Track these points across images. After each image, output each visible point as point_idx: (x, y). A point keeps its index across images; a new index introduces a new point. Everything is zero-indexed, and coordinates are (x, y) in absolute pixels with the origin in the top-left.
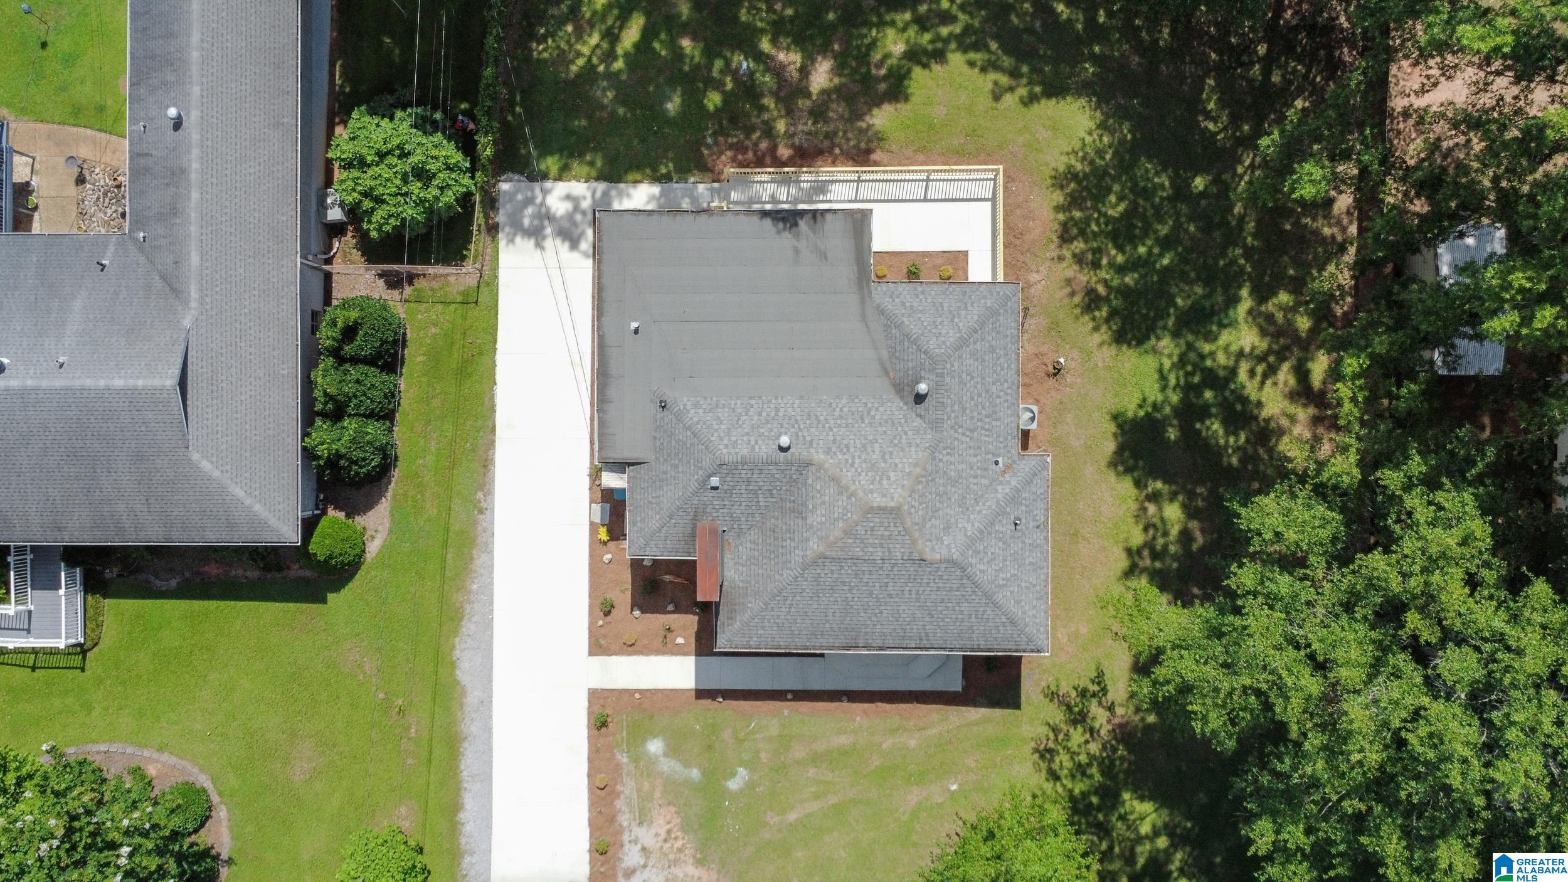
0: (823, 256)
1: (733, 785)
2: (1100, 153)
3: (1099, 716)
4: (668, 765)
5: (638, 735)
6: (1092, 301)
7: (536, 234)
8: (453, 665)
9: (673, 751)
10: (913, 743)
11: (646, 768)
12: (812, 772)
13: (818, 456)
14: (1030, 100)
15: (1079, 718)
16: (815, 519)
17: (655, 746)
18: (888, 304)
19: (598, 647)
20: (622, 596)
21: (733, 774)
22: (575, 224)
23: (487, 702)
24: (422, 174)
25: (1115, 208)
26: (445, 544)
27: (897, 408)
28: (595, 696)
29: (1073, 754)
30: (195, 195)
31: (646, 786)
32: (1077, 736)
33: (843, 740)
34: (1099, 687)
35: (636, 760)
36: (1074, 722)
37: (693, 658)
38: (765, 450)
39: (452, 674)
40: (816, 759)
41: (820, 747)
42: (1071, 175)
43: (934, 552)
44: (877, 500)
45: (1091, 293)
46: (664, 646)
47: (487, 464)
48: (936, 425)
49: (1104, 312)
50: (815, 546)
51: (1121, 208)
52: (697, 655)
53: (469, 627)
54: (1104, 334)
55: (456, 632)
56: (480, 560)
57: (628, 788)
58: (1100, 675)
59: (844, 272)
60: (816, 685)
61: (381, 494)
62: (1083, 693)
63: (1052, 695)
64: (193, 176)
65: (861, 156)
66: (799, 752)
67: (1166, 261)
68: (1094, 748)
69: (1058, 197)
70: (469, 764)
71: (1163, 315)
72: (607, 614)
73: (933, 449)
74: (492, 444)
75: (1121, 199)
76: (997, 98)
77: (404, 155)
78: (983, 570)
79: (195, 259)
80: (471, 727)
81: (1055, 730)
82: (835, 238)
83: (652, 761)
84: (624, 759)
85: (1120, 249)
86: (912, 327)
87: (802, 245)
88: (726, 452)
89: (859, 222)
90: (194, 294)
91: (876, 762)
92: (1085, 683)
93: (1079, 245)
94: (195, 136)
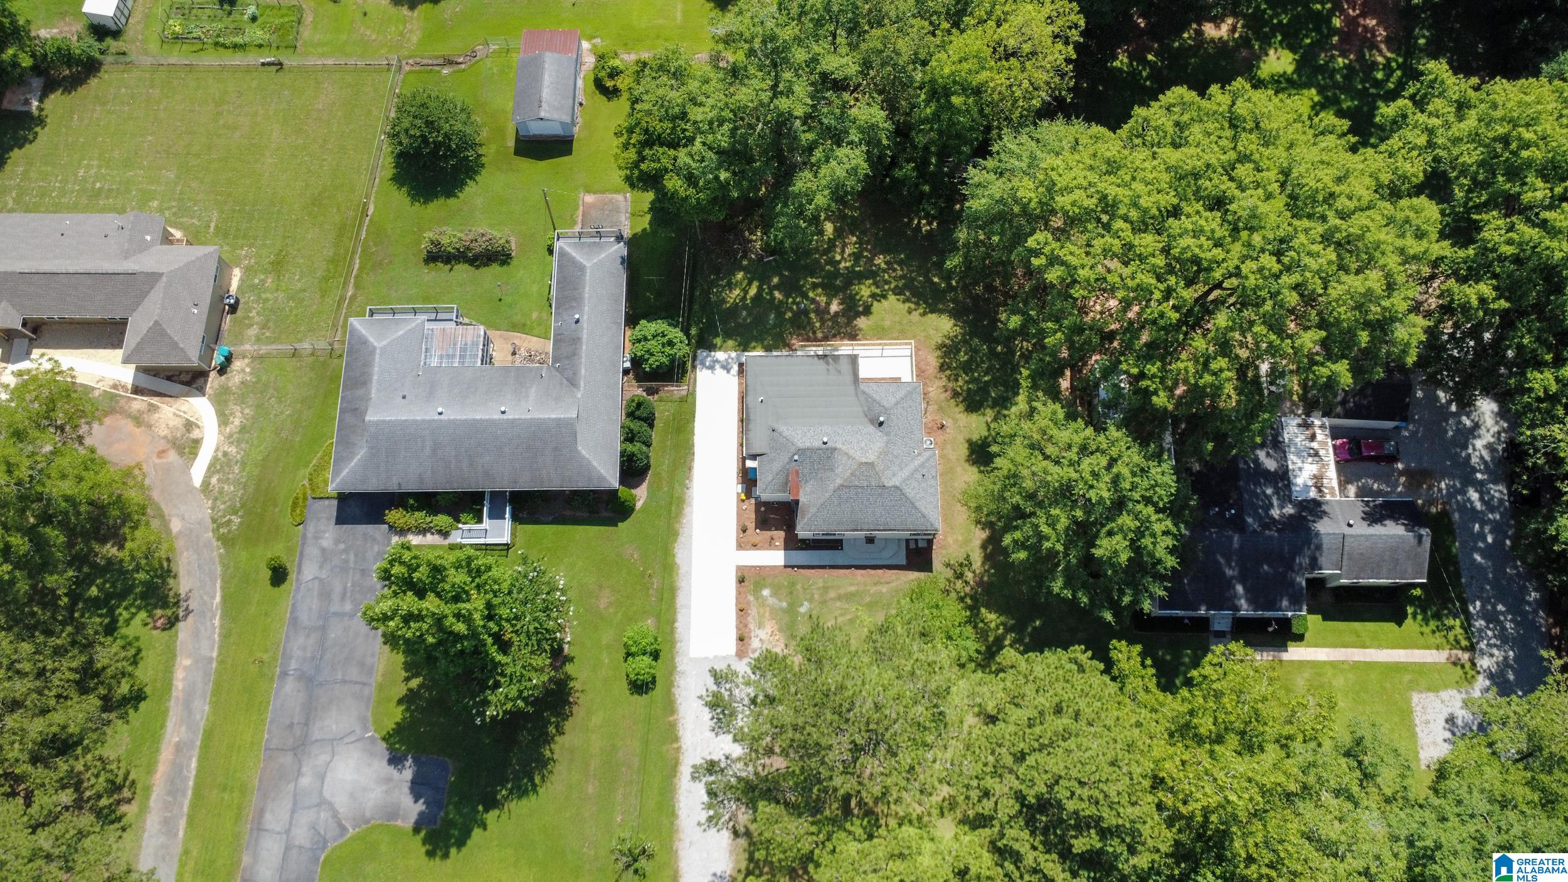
0: (839, 372)
1: (802, 610)
2: (956, 336)
3: (969, 576)
4: (771, 601)
5: (758, 587)
6: (956, 394)
7: (711, 368)
8: (674, 556)
9: (774, 594)
10: (884, 590)
11: (763, 603)
12: (838, 604)
13: (839, 446)
14: (924, 314)
15: (960, 576)
16: (838, 471)
17: (766, 592)
18: (866, 389)
19: (740, 546)
20: (751, 525)
21: (802, 605)
22: (728, 363)
23: (689, 573)
24: (670, 343)
25: (963, 357)
26: (671, 504)
27: (872, 429)
28: (739, 568)
29: (958, 593)
30: (584, 347)
31: (762, 610)
32: (959, 584)
33: (853, 589)
34: (968, 562)
35: (757, 599)
36: (958, 578)
37: (782, 552)
38: (818, 444)
39: (673, 560)
40: (839, 598)
41: (842, 591)
42: (944, 345)
43: (889, 484)
44: (864, 460)
45: (954, 390)
46: (770, 545)
47: (690, 469)
48: (888, 434)
49: (961, 398)
50: (839, 481)
51: (966, 358)
52: (786, 549)
53: (681, 539)
54: (961, 407)
55: (675, 541)
56: (687, 510)
57: (753, 612)
58: (968, 556)
59: (848, 378)
60: (840, 563)
61: (643, 480)
62: (961, 565)
63: (948, 565)
64: (584, 340)
65: (853, 337)
66: (832, 594)
67: (986, 379)
68: (968, 589)
69: (939, 353)
70: (680, 600)
71: (987, 401)
72: (744, 531)
73: (887, 443)
74: (693, 460)
75: (966, 354)
76: (910, 313)
77: (664, 336)
78: (910, 492)
79: (583, 371)
80: (682, 583)
81: (949, 580)
82: (845, 366)
83: (765, 599)
84: (751, 598)
85: (967, 375)
86: (877, 398)
87: (831, 367)
88: (800, 445)
89: (854, 359)
90: (582, 384)
91: (868, 599)
92: (961, 560)
93: (948, 372)
94: (585, 326)
